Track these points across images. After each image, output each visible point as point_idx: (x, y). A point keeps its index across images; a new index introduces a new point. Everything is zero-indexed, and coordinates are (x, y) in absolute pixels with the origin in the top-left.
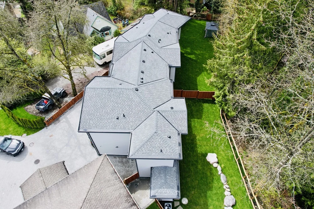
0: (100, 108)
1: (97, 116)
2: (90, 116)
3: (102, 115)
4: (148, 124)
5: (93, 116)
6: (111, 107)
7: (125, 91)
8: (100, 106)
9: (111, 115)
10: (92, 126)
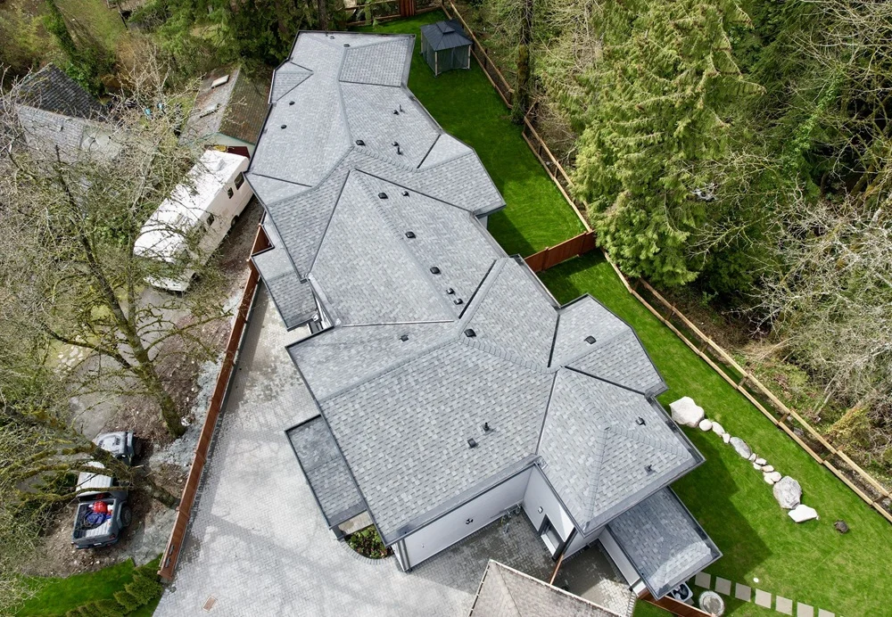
0: (406, 442)
1: (411, 471)
2: (391, 482)
3: (422, 459)
4: (565, 417)
5: (399, 477)
6: (434, 422)
7: (445, 355)
8: (399, 435)
9: (448, 446)
10: (414, 506)
